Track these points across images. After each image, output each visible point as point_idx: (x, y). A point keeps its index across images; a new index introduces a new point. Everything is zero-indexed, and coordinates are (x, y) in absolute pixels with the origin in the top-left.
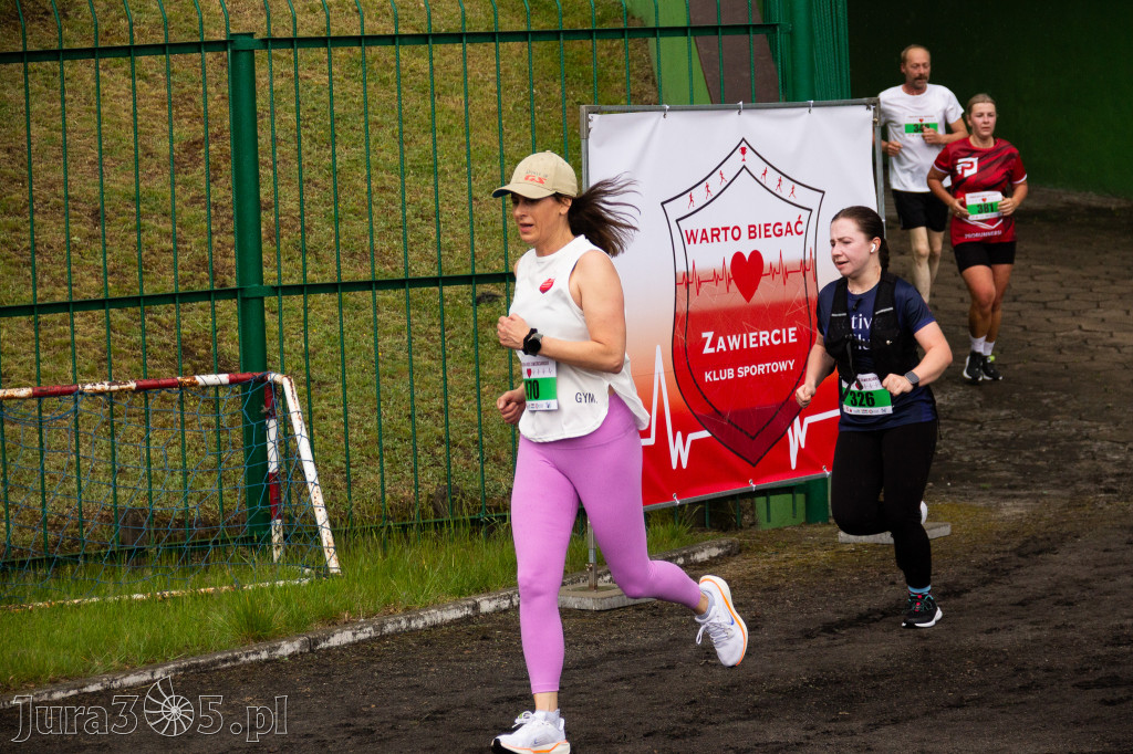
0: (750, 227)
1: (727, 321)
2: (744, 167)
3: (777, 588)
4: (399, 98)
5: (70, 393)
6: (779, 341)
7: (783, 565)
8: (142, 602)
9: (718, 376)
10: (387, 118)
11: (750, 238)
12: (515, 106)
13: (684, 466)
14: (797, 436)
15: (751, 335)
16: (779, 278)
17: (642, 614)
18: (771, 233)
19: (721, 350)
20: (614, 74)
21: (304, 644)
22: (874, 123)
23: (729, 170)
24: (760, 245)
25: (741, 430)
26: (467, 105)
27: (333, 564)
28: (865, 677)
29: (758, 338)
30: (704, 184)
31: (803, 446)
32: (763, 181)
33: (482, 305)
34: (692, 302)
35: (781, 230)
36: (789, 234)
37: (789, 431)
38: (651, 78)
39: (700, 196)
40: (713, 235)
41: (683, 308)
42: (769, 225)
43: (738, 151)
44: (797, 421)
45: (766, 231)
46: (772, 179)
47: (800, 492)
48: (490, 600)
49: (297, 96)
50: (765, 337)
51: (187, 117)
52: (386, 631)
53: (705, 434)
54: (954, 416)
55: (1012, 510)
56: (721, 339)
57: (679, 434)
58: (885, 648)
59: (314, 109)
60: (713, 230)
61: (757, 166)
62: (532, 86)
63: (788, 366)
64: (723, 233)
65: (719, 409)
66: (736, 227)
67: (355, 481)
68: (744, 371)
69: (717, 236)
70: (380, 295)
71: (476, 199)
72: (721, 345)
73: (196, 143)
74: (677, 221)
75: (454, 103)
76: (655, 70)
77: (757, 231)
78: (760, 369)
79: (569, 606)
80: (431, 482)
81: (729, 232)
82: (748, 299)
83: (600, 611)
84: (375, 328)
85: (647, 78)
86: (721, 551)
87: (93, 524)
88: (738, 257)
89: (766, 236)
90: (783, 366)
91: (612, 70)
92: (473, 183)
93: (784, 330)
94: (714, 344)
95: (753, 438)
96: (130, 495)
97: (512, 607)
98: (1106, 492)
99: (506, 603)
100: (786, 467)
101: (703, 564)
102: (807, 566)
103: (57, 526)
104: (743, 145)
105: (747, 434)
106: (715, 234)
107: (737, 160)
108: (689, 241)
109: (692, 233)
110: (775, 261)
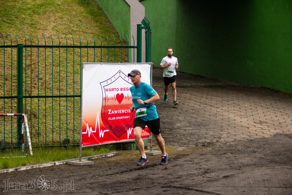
0: (121, 88)
1: (114, 107)
2: (120, 76)
3: (119, 163)
4: (74, 57)
6: (126, 112)
9: (112, 119)
10: (71, 62)
11: (121, 91)
12: (98, 60)
13: (103, 137)
15: (120, 111)
16: (127, 99)
19: (113, 113)
21: (15, 170)
22: (151, 68)
23: (116, 76)
24: (123, 92)
25: (116, 130)
27: (31, 153)
28: (121, 183)
30: (110, 79)
31: (131, 134)
32: (124, 79)
34: (106, 103)
35: (128, 89)
37: (128, 131)
39: (109, 82)
40: (112, 90)
41: (104, 104)
43: (119, 73)
44: (130, 129)
45: (125, 89)
46: (127, 79)
48: (58, 163)
49: (53, 56)
50: (123, 111)
51: (28, 59)
52: (34, 168)
53: (108, 130)
54: (180, 128)
55: (180, 149)
56: (113, 111)
57: (102, 130)
58: (129, 177)
59: (55, 59)
60: (112, 89)
61: (123, 76)
64: (114, 89)
65: (111, 125)
67: (48, 137)
68: (118, 118)
69: (113, 90)
70: (61, 99)
72: (113, 112)
73: (30, 65)
74: (104, 87)
75: (85, 59)
77: (123, 89)
78: (122, 118)
80: (63, 137)
82: (120, 103)
83: (80, 166)
84: (60, 105)
86: (114, 155)
90: (127, 117)
91: (119, 53)
93: (128, 110)
94: (111, 112)
95: (119, 132)
97: (63, 164)
98: (203, 146)
99: (62, 163)
100: (126, 138)
101: (109, 157)
102: (129, 159)
104: (120, 71)
105: (118, 131)
106: (113, 89)
107: (118, 75)
108: (106, 91)
109: (107, 89)
110: (127, 96)
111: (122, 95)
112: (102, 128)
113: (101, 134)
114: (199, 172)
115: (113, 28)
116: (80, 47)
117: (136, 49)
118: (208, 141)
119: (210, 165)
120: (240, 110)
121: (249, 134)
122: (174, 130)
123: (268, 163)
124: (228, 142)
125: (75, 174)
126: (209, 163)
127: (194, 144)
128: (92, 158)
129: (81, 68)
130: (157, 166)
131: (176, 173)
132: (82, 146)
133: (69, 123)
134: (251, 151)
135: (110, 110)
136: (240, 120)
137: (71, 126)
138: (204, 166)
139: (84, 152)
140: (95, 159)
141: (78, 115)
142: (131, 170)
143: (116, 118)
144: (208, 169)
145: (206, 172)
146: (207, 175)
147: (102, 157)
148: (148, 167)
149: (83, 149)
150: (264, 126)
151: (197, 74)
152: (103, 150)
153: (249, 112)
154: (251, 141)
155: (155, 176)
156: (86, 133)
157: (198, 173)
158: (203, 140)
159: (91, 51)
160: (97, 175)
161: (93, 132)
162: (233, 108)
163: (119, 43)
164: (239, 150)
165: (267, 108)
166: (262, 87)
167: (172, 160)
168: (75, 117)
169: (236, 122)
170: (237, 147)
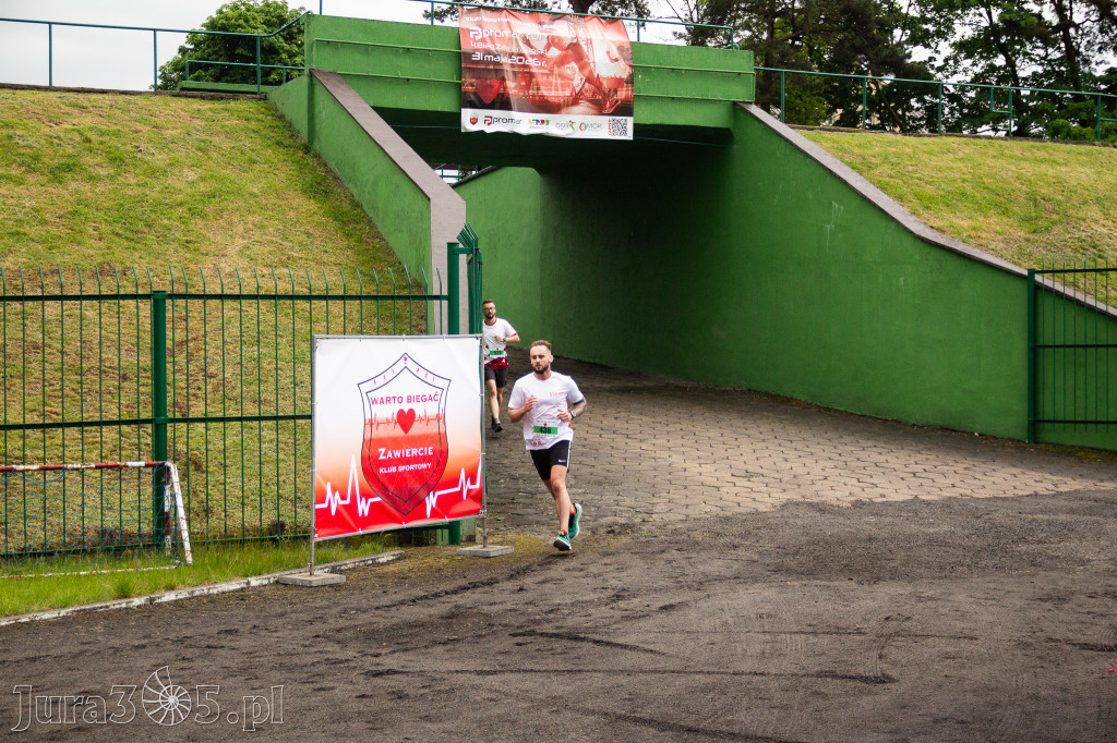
0: (408, 397)
1: (393, 443)
2: (406, 367)
3: (407, 578)
4: (293, 323)
6: (423, 454)
7: (421, 565)
8: (86, 576)
9: (387, 470)
10: (287, 333)
11: (408, 402)
12: (353, 329)
13: (366, 514)
14: (431, 501)
15: (407, 450)
16: (424, 423)
17: (331, 589)
18: (420, 400)
19: (390, 458)
20: (405, 315)
21: (147, 600)
23: (397, 368)
24: (413, 406)
25: (399, 498)
27: (189, 559)
28: (412, 626)
30: (382, 375)
31: (434, 506)
32: (416, 374)
34: (374, 433)
35: (426, 399)
36: (430, 401)
37: (427, 498)
38: (424, 318)
39: (380, 381)
40: (387, 401)
41: (368, 436)
42: (419, 396)
43: (403, 359)
44: (431, 494)
45: (418, 399)
46: (422, 374)
48: (257, 580)
49: (241, 320)
50: (415, 452)
51: (180, 328)
52: (195, 595)
53: (378, 499)
56: (390, 452)
57: (363, 499)
58: (432, 611)
59: (248, 328)
61: (413, 367)
63: (428, 466)
64: (393, 399)
65: (387, 487)
66: (400, 397)
67: (232, 516)
68: (402, 468)
69: (389, 401)
70: (263, 423)
72: (390, 455)
73: (183, 342)
74: (367, 393)
77: (412, 399)
78: (412, 467)
79: (297, 584)
80: (269, 517)
81: (396, 399)
82: (406, 432)
83: (311, 587)
84: (260, 439)
85: (422, 317)
86: (394, 557)
87: (90, 534)
89: (417, 402)
90: (424, 466)
93: (426, 448)
94: (385, 454)
95: (406, 502)
96: (111, 521)
97: (270, 584)
98: (609, 532)
99: (266, 582)
100: (424, 517)
101: (383, 564)
102: (431, 567)
103: (71, 534)
104: (405, 356)
105: (402, 500)
106: (388, 399)
107: (402, 364)
108: (373, 403)
109: (375, 400)
110: (422, 415)
111: (412, 412)
112: (366, 495)
113: (363, 508)
114: (602, 595)
115: (389, 251)
116: (309, 298)
117: (445, 303)
118: (622, 521)
119: (628, 580)
120: (696, 445)
121: (720, 503)
122: (539, 496)
123: (768, 573)
124: (671, 522)
125: (299, 607)
126: (625, 574)
127: (588, 529)
128: (341, 566)
129: (312, 349)
130: (500, 584)
131: (546, 600)
132: (316, 538)
133: (284, 482)
134: (726, 545)
135: (383, 450)
136: (699, 469)
137: (287, 490)
138: (614, 582)
139: (323, 552)
140: (349, 569)
141: (304, 464)
142: (437, 595)
143: (398, 469)
144: (624, 590)
145: (618, 596)
146: (622, 604)
147: (366, 565)
148: (478, 587)
149: (319, 545)
150: (756, 484)
151: (592, 361)
152: (368, 546)
153: (720, 452)
154: (727, 519)
155: (495, 608)
156: (325, 505)
157: (599, 599)
158: (610, 519)
159: (336, 307)
160: (352, 609)
161: (342, 502)
162: (681, 441)
163: (405, 288)
164: (697, 543)
165: (764, 440)
166: (749, 390)
167: (535, 567)
168: (299, 467)
169: (687, 474)
170: (692, 534)
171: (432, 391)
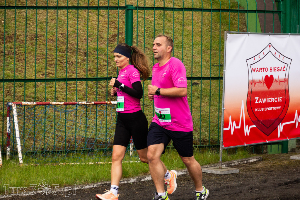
0: (270, 68)
1: (263, 95)
2: (270, 51)
3: (272, 171)
4: (174, 26)
5: (75, 104)
6: (277, 101)
7: (274, 164)
9: (259, 110)
10: (170, 31)
12: (206, 30)
13: (248, 135)
14: (280, 128)
15: (269, 99)
16: (278, 83)
17: (233, 176)
18: (276, 70)
19: (260, 102)
20: (234, 22)
21: (137, 179)
24: (273, 73)
25: (265, 126)
26: (193, 29)
29: (271, 100)
30: (258, 55)
31: (282, 131)
32: (275, 55)
33: (194, 86)
34: (253, 88)
35: (279, 69)
36: (281, 71)
37: (278, 127)
38: (245, 24)
39: (257, 59)
40: (260, 70)
41: (250, 90)
42: (276, 68)
43: (269, 46)
44: (281, 124)
45: (275, 69)
46: (277, 55)
47: (280, 144)
49: (145, 23)
50: (273, 100)
51: (113, 27)
53: (254, 126)
56: (260, 99)
57: (247, 126)
59: (149, 28)
60: (260, 68)
61: (273, 51)
62: (211, 24)
63: (279, 108)
64: (263, 69)
65: (259, 119)
66: (266, 68)
68: (266, 109)
69: (261, 70)
71: (194, 56)
72: (260, 101)
73: (115, 35)
74: (250, 65)
75: (189, 28)
76: (246, 22)
77: (272, 69)
78: (271, 109)
79: (213, 173)
81: (265, 69)
82: (269, 89)
83: (222, 175)
85: (244, 24)
86: (257, 160)
87: (79, 142)
88: (267, 76)
89: (275, 71)
90: (277, 108)
91: (234, 21)
92: (193, 51)
93: (278, 98)
94: (258, 101)
95: (268, 128)
96: (90, 134)
101: (252, 163)
102: (281, 165)
103: (69, 142)
104: (270, 45)
105: (266, 127)
107: (268, 49)
108: (253, 71)
109: (254, 69)
111: (272, 76)
112: (248, 123)
113: (247, 131)
128: (231, 164)
132: (223, 147)
143: (264, 109)
147: (243, 163)
156: (228, 129)
161: (236, 127)
171: (282, 65)
